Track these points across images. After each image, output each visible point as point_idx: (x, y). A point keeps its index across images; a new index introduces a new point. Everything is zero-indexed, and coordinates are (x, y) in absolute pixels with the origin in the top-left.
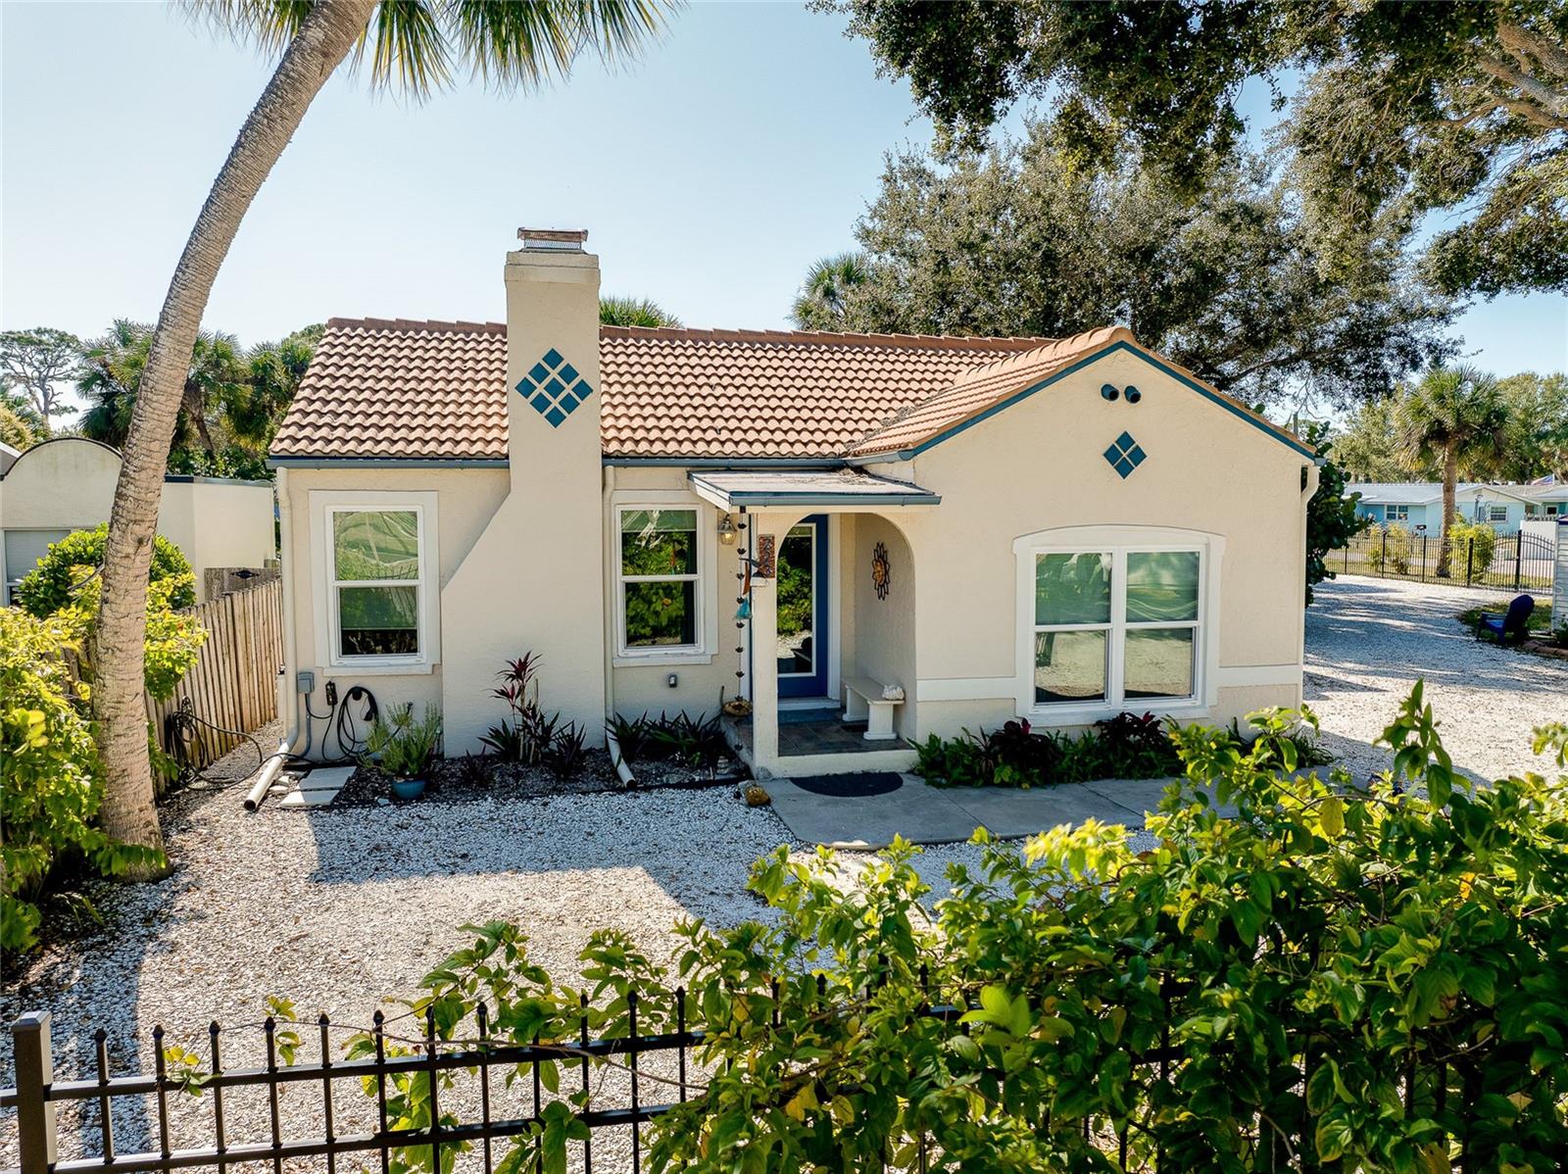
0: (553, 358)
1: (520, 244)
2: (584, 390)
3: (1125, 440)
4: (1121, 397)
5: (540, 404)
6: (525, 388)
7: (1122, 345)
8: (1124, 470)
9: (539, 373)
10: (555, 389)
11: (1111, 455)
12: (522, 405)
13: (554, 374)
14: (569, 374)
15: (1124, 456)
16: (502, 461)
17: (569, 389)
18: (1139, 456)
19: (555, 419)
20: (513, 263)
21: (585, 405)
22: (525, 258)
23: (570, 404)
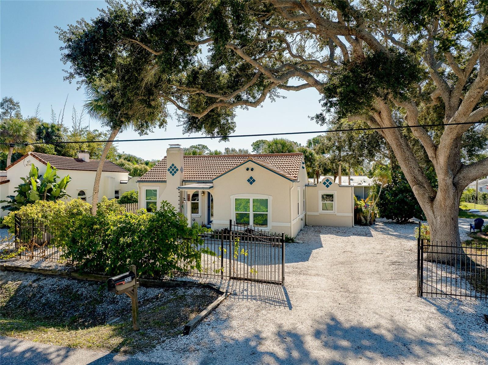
0: (173, 165)
1: (169, 147)
2: (177, 170)
3: (251, 178)
4: (250, 170)
5: (171, 172)
6: (169, 170)
7: (250, 160)
8: (251, 183)
9: (171, 167)
10: (173, 170)
11: (249, 181)
12: (168, 172)
13: (173, 167)
14: (175, 167)
15: (251, 181)
16: (165, 182)
17: (175, 170)
18: (254, 181)
19: (173, 175)
20: (168, 150)
21: (177, 172)
22: (170, 149)
23: (175, 172)
